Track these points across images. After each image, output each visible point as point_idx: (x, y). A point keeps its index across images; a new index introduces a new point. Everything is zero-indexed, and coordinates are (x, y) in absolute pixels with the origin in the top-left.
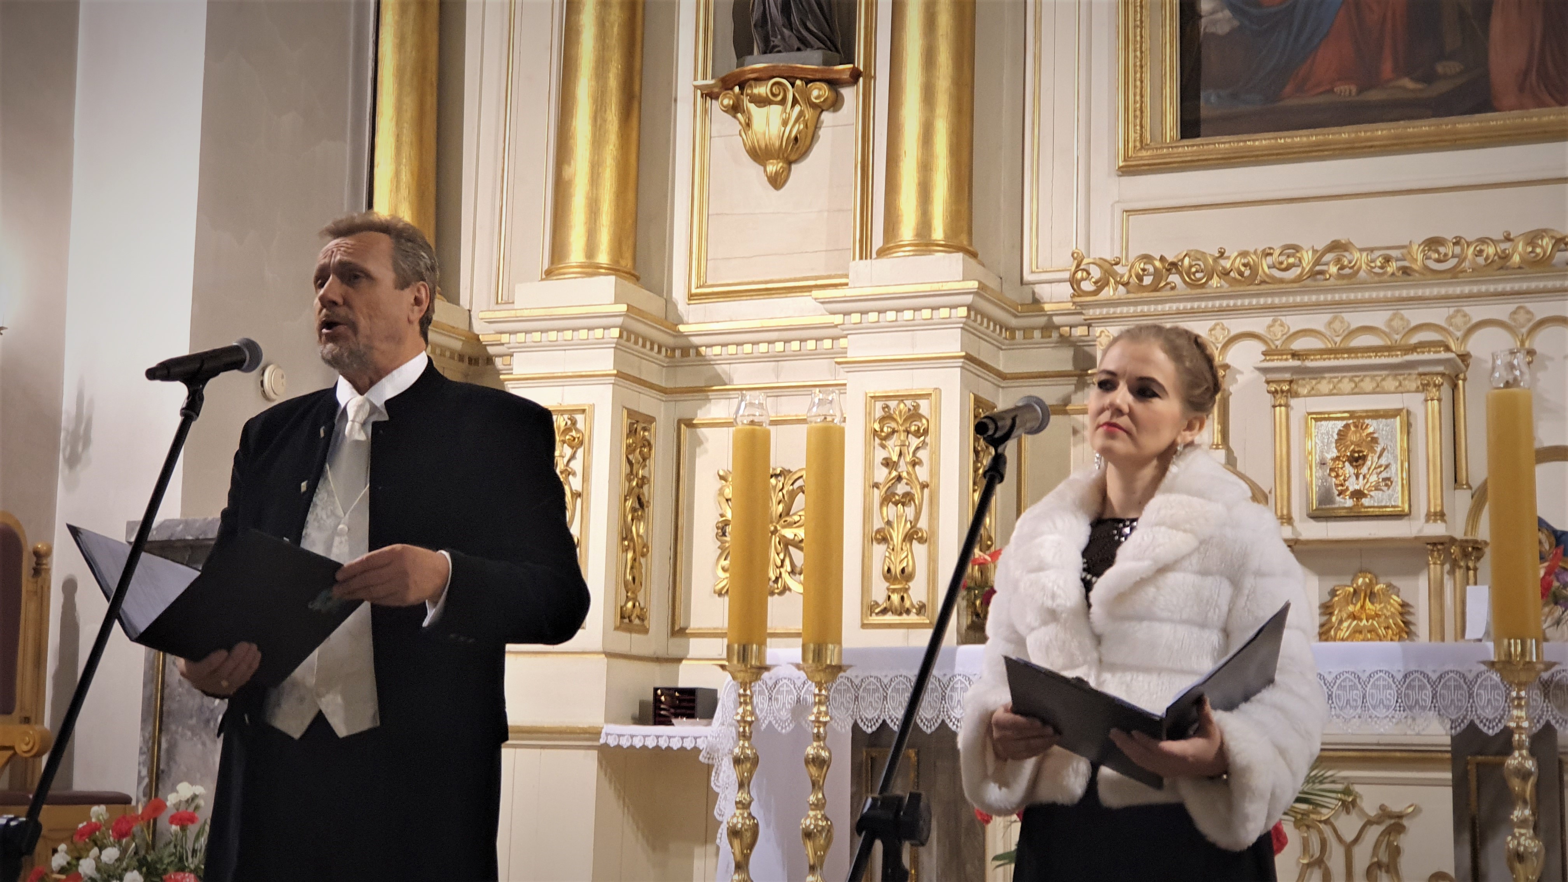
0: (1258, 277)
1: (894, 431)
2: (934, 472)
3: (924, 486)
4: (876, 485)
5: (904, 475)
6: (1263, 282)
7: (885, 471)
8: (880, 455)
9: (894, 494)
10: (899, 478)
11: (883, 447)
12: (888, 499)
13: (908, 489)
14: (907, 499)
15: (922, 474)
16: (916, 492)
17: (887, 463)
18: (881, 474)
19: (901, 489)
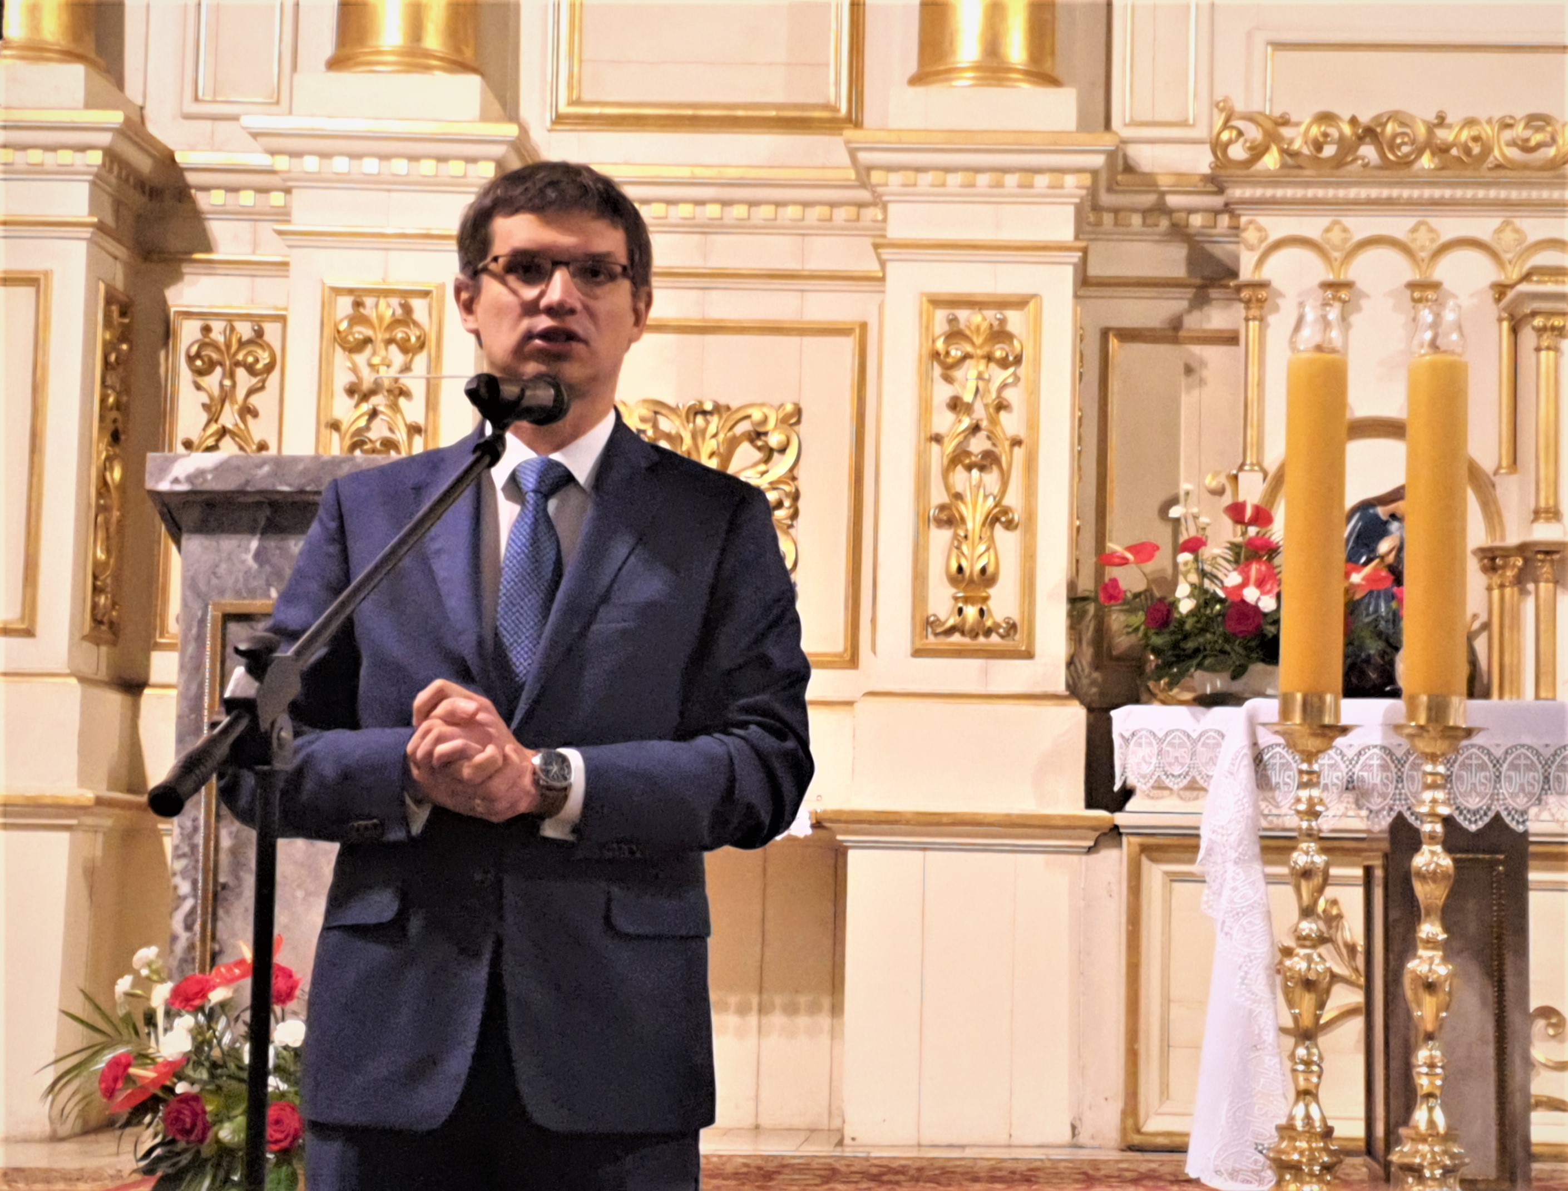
0: (1491, 158)
1: (966, 357)
2: (1033, 423)
3: (1016, 442)
4: (937, 439)
5: (984, 424)
6: (1499, 166)
7: (950, 416)
8: (943, 392)
9: (968, 454)
10: (976, 428)
11: (948, 379)
12: (959, 458)
13: (987, 445)
14: (989, 460)
15: (1011, 424)
16: (1003, 450)
17: (955, 405)
18: (944, 421)
19: (978, 445)
